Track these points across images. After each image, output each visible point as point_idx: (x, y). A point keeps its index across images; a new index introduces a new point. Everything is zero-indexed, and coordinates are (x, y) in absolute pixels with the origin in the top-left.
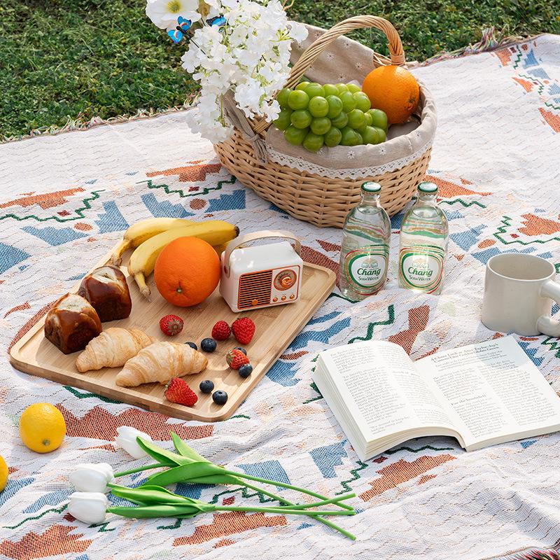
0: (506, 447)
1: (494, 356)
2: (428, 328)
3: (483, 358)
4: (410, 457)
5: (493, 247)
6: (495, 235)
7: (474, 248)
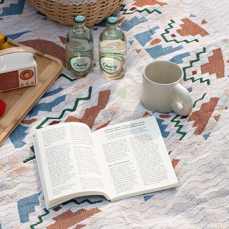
0: (135, 200)
1: (141, 130)
2: (107, 108)
3: (134, 132)
4: (75, 208)
5: (159, 44)
6: (162, 35)
7: (148, 45)
